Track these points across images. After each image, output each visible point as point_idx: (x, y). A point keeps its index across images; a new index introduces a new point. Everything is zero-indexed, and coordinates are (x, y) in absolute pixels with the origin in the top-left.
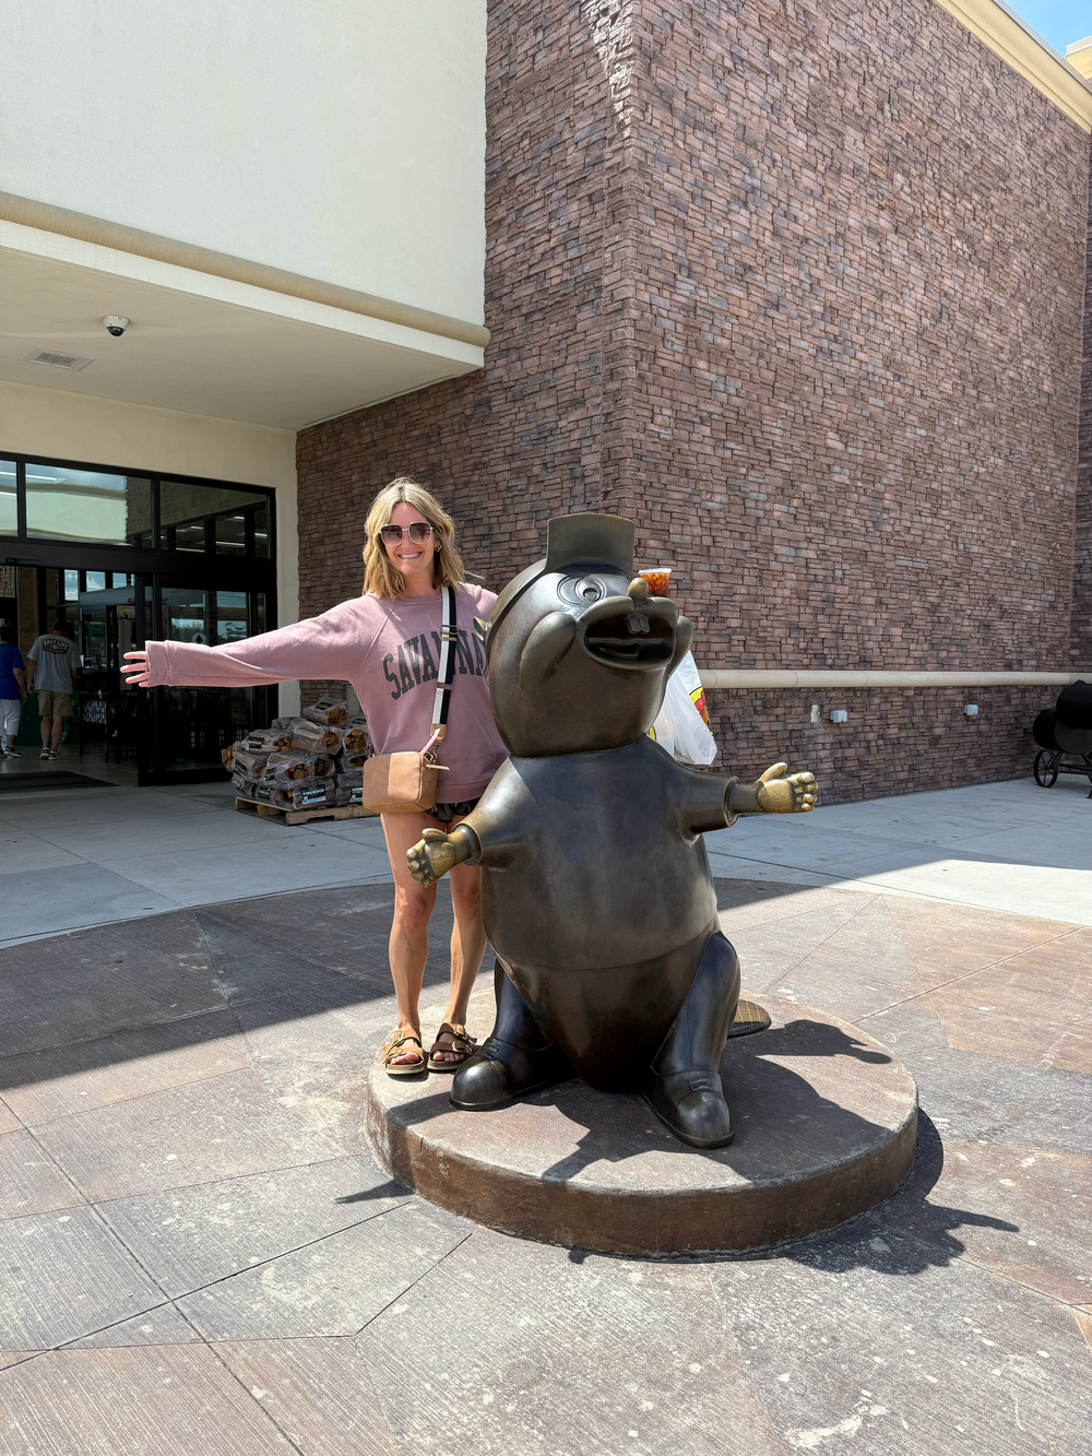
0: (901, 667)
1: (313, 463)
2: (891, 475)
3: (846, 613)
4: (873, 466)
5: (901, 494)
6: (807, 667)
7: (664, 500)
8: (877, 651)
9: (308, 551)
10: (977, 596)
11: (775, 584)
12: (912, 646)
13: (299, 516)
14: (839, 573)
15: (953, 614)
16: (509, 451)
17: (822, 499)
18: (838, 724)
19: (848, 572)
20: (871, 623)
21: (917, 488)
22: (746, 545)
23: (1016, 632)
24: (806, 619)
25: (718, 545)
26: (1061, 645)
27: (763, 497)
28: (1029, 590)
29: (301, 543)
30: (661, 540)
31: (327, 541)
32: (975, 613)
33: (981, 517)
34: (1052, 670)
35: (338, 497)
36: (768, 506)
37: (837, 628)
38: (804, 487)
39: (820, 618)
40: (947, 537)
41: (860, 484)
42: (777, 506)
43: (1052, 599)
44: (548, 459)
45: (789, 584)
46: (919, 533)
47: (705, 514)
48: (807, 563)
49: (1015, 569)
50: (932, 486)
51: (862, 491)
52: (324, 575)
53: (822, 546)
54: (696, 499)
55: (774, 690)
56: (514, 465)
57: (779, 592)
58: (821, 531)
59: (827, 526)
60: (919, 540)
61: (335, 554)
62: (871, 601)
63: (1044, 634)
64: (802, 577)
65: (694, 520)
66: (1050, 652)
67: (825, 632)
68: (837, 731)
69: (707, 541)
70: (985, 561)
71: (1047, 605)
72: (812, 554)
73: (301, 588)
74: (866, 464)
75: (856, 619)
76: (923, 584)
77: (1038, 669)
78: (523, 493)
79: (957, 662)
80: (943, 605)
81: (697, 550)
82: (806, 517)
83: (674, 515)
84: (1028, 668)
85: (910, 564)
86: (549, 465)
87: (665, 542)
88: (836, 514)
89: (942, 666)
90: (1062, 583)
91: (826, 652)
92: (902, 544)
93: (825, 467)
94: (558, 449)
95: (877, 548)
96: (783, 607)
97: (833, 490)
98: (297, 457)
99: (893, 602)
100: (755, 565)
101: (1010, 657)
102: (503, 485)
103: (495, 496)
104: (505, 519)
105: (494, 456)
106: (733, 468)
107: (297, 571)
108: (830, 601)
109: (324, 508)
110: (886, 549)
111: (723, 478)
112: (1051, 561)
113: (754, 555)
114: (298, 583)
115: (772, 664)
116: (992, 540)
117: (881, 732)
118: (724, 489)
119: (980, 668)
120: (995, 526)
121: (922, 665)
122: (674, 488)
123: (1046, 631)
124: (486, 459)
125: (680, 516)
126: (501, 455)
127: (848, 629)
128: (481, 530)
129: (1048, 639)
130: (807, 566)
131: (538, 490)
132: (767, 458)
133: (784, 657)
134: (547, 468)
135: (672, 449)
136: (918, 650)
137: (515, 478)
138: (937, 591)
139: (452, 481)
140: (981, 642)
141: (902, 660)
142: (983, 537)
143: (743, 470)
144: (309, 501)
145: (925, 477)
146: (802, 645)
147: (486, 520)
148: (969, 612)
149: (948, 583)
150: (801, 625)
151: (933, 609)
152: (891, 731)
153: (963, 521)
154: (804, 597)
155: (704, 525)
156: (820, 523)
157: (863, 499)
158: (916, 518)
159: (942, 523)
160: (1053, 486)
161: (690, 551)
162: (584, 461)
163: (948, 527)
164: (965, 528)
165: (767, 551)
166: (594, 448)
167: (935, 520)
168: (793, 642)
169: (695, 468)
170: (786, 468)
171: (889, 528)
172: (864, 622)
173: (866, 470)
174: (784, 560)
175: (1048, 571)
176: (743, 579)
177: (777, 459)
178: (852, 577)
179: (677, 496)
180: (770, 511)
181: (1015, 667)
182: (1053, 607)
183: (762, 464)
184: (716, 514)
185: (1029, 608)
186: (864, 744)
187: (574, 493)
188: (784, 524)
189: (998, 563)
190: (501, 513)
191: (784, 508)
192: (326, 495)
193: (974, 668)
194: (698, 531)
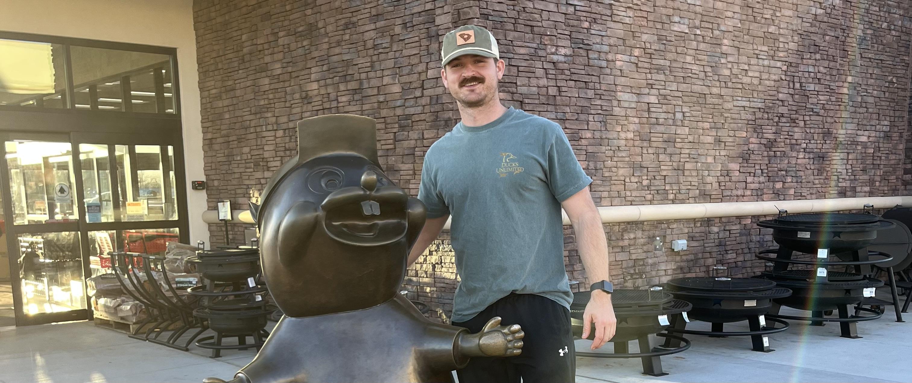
0: (739, 198)
1: (208, 23)
2: (729, 23)
3: (687, 151)
4: (712, 14)
5: (739, 39)
6: (651, 202)
7: (511, 55)
8: (716, 185)
9: (209, 105)
10: (812, 131)
11: (619, 129)
12: (750, 179)
13: (200, 73)
14: (679, 116)
15: (789, 149)
16: (374, 12)
17: (662, 47)
18: (678, 252)
19: (688, 114)
20: (710, 160)
21: (755, 33)
22: (591, 94)
23: (850, 162)
24: (648, 160)
25: (563, 94)
26: (895, 170)
27: (606, 48)
28: (865, 122)
29: (202, 98)
30: (509, 92)
31: (224, 97)
32: (810, 146)
33: (818, 56)
34: (884, 195)
35: (231, 56)
36: (610, 57)
37: (678, 166)
38: (645, 37)
39: (662, 157)
40: (783, 77)
41: (698, 32)
42: (619, 56)
43: (886, 129)
44: (407, 19)
45: (632, 127)
46: (757, 74)
47: (551, 66)
48: (649, 109)
49: (851, 103)
50: (770, 30)
51: (700, 38)
52: (223, 127)
53: (662, 92)
54: (541, 53)
55: (619, 223)
56: (379, 24)
57: (623, 135)
58: (662, 77)
59: (667, 72)
60: (756, 81)
61: (231, 108)
62: (710, 139)
63: (878, 162)
64: (645, 120)
65: (540, 72)
66: (884, 178)
67: (666, 169)
68: (678, 258)
69: (553, 91)
70: (821, 98)
71: (882, 135)
72: (653, 99)
73: (204, 140)
74: (704, 13)
75: (695, 156)
76: (759, 122)
77: (871, 194)
78: (388, 50)
79: (792, 192)
80: (779, 140)
81: (543, 99)
82: (646, 65)
83: (521, 69)
84: (861, 194)
85: (747, 104)
86: (408, 25)
87: (513, 93)
88: (675, 61)
89: (778, 195)
90: (898, 114)
91: (668, 187)
92: (740, 86)
93: (664, 17)
94: (416, 10)
95: (715, 91)
96: (627, 148)
97: (673, 39)
98: (194, 18)
99: (731, 139)
100: (600, 112)
101: (844, 184)
102: (370, 44)
103: (364, 53)
104: (372, 74)
105: (362, 17)
106: (575, 23)
107: (200, 124)
108: (670, 141)
109: (220, 66)
110: (724, 91)
111: (566, 33)
112: (887, 94)
113: (599, 102)
114: (201, 135)
115: (616, 201)
116: (828, 77)
117: (720, 257)
118: (568, 43)
119: (814, 196)
120: (832, 64)
121: (759, 196)
122: (520, 43)
123: (880, 159)
124: (354, 19)
125: (527, 69)
126: (368, 15)
127: (688, 166)
128: (353, 85)
129: (882, 167)
130: (649, 111)
131: (400, 48)
132: (608, 12)
133: (628, 193)
134: (406, 28)
135: (517, 8)
136: (754, 183)
137: (380, 37)
138: (774, 128)
139: (326, 40)
140: (816, 172)
141: (740, 192)
142: (819, 76)
143: (586, 25)
144: (207, 59)
145: (763, 21)
146: (645, 183)
147: (356, 76)
148: (804, 146)
149: (784, 120)
150: (644, 164)
151: (770, 145)
152: (729, 256)
153: (800, 61)
154: (645, 139)
155: (550, 76)
156: (660, 69)
157: (702, 46)
158: (753, 61)
159: (779, 64)
160: (890, 23)
161: (537, 102)
162: (438, 21)
163: (784, 68)
164: (802, 68)
165: (610, 98)
166: (446, 9)
167: (772, 62)
168: (636, 180)
169: (540, 24)
170: (627, 20)
171: (727, 72)
172: (703, 159)
173: (705, 19)
174: (626, 105)
175: (883, 103)
176: (588, 124)
177: (619, 13)
178: (692, 119)
179: (522, 51)
180: (613, 61)
181: (849, 193)
182: (887, 136)
183: (604, 18)
184: (561, 66)
185: (864, 139)
186: (704, 269)
187: (431, 51)
188: (626, 72)
189: (833, 99)
190: (369, 69)
191: (626, 58)
192: (221, 54)
193: (808, 197)
194: (543, 82)
